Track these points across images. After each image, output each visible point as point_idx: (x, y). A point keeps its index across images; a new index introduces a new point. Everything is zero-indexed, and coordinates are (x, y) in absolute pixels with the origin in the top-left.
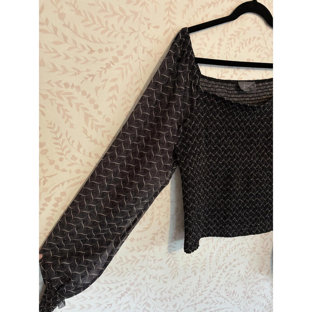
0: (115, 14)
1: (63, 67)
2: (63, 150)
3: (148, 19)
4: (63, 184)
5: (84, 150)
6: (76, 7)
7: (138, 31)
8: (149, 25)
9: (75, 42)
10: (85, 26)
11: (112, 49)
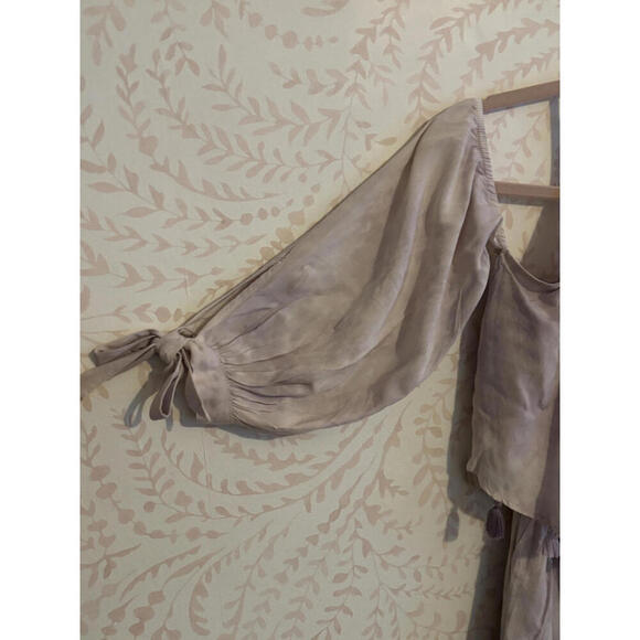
0: (281, 122)
1: (153, 269)
2: (153, 481)
3: (367, 125)
4: (154, 570)
5: (209, 477)
6: (183, 118)
7: (342, 159)
8: (369, 138)
9: (182, 206)
10: (208, 163)
11: (276, 212)
